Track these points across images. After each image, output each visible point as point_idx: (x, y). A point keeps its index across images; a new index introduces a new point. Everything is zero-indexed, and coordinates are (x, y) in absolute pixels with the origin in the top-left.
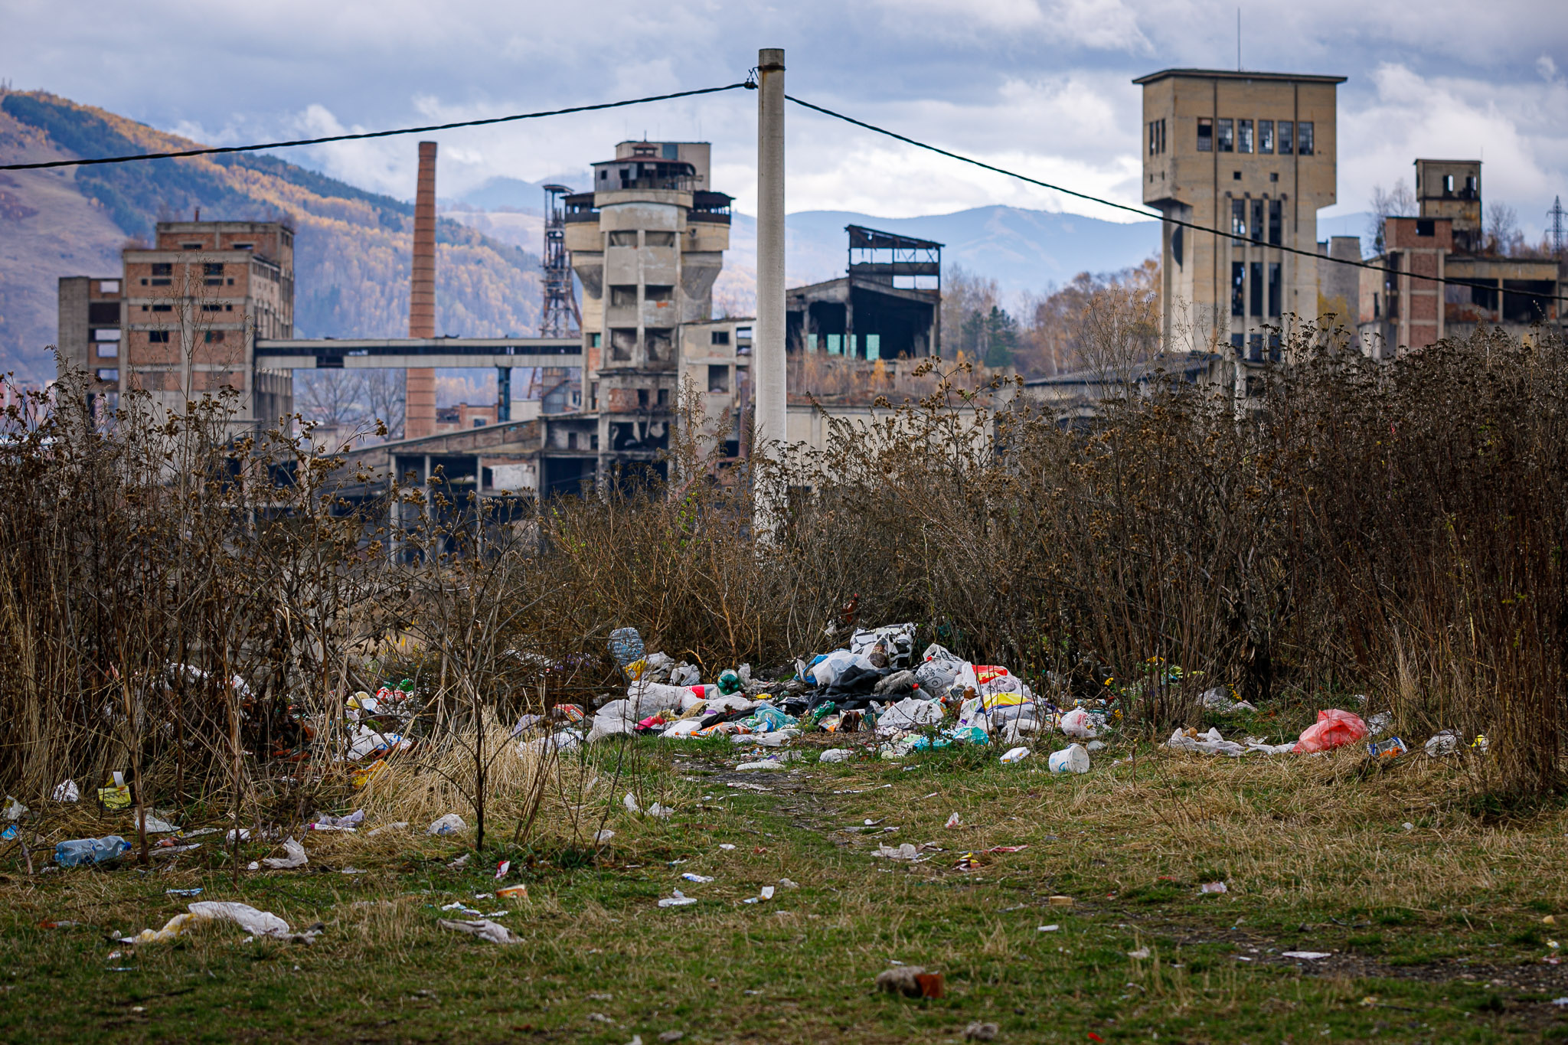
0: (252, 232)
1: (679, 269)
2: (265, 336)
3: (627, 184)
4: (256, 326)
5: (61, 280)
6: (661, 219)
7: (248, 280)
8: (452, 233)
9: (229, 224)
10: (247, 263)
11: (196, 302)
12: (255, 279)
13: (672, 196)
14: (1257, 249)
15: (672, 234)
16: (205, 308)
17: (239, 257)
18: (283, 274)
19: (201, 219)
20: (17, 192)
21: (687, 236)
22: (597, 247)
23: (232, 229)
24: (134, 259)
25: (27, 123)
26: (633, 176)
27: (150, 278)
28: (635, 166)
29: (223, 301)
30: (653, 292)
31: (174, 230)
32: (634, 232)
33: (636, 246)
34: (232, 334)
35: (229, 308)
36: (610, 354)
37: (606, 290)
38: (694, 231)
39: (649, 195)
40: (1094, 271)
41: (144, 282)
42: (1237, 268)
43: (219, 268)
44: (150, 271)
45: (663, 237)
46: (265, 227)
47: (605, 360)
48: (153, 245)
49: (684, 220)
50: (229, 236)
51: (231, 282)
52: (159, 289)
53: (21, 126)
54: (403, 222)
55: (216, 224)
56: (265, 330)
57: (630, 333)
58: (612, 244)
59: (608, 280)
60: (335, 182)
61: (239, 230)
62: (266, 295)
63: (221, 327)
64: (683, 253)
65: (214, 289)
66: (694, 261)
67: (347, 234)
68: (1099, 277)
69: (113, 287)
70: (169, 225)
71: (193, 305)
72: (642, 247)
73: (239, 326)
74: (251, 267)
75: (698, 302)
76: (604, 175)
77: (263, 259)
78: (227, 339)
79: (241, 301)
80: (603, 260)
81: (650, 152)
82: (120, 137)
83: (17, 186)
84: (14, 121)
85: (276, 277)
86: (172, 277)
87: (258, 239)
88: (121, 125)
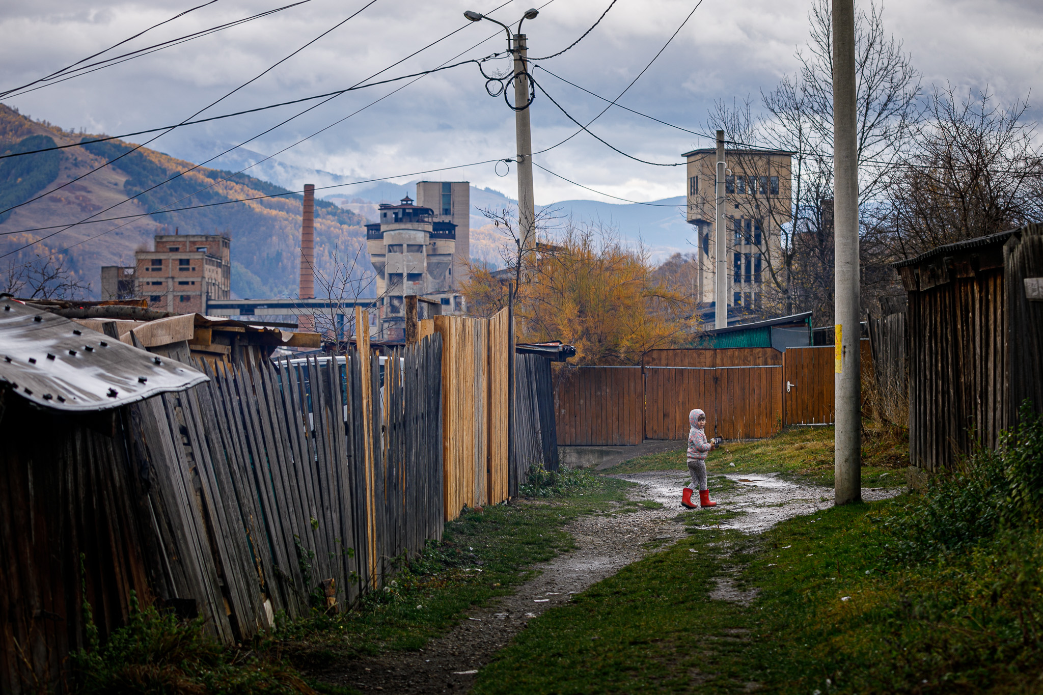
0: (207, 241)
1: (425, 264)
2: (213, 298)
3: (397, 220)
4: (208, 292)
5: (103, 268)
6: (415, 238)
7: (203, 268)
8: (349, 218)
9: (194, 236)
10: (202, 259)
11: (175, 280)
12: (207, 267)
13: (421, 226)
14: (748, 246)
15: (421, 246)
16: (181, 283)
17: (198, 256)
18: (223, 263)
19: (179, 233)
20: (89, 196)
21: (431, 246)
22: (383, 252)
23: (196, 239)
24: (142, 257)
25: (95, 155)
26: (400, 216)
27: (150, 267)
28: (401, 210)
29: (190, 280)
30: (413, 277)
31: (164, 240)
32: (401, 245)
33: (402, 253)
34: (195, 297)
35: (193, 283)
36: (389, 310)
37: (386, 276)
38: (435, 243)
39: (409, 226)
40: (683, 253)
41: (147, 269)
42: (737, 257)
43: (187, 262)
44: (150, 263)
45: (416, 248)
46: (214, 238)
47: (387, 313)
48: (153, 249)
49: (428, 239)
50: (194, 243)
51: (194, 269)
52: (155, 273)
53: (92, 156)
54: (320, 212)
55: (187, 236)
56: (213, 295)
57: (400, 298)
58: (390, 251)
59: (388, 270)
60: (279, 188)
61: (199, 239)
62: (214, 275)
63: (189, 293)
64: (428, 255)
65: (185, 273)
66: (434, 260)
67: (286, 220)
68: (686, 255)
69: (131, 271)
70: (161, 237)
71: (174, 282)
72: (405, 253)
73: (198, 293)
74: (204, 261)
75: (437, 281)
76: (385, 215)
77: (212, 256)
78: (192, 300)
79: (199, 279)
80: (385, 259)
81: (409, 202)
82: (151, 162)
83: (89, 192)
84: (88, 153)
85: (219, 265)
86: (162, 267)
87: (209, 244)
88: (151, 154)
